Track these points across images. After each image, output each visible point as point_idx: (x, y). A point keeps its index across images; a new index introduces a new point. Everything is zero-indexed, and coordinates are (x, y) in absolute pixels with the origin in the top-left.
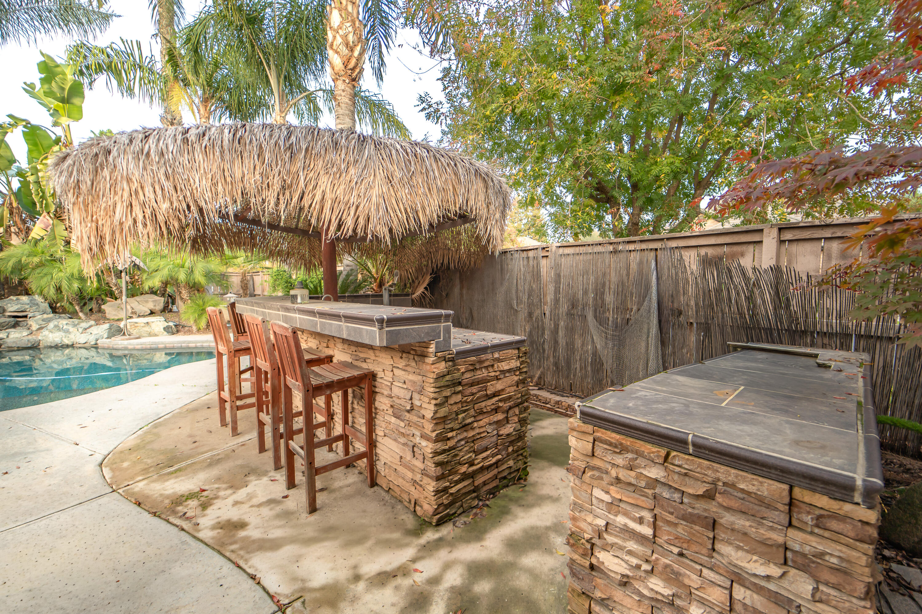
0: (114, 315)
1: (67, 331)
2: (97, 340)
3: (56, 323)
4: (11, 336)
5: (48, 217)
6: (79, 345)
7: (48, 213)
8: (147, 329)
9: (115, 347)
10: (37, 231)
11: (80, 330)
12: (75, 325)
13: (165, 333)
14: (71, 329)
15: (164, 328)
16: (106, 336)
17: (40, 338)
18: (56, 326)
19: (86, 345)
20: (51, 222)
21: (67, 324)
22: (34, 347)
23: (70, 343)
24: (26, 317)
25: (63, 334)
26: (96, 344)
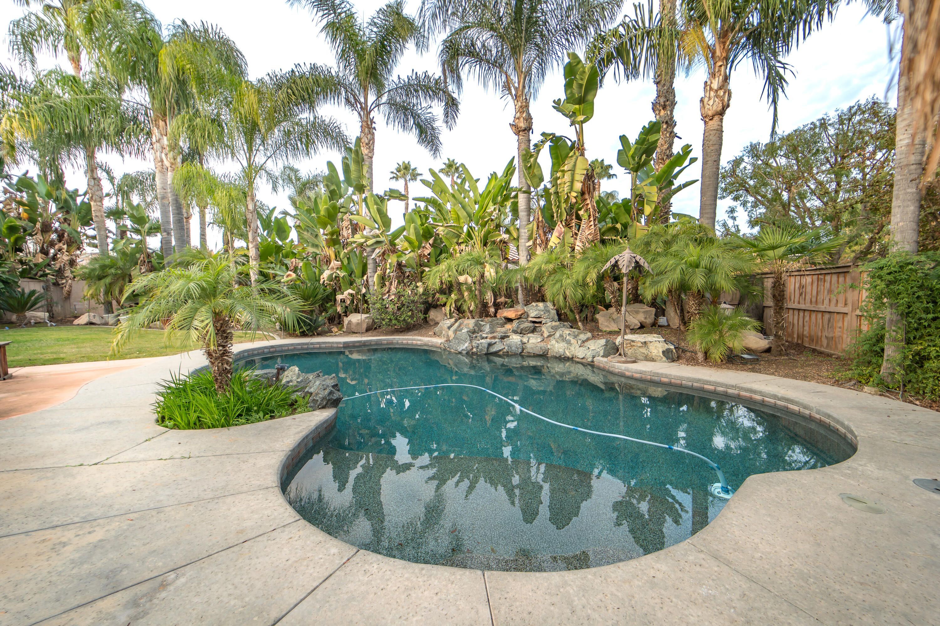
0: (607, 326)
1: (569, 343)
2: (594, 357)
3: (561, 332)
4: (530, 341)
5: (561, 226)
6: (577, 360)
7: (561, 222)
8: (643, 350)
9: (611, 369)
10: (554, 240)
11: (580, 342)
12: (575, 337)
13: (664, 359)
14: (573, 341)
15: (663, 352)
16: (602, 354)
17: (549, 347)
18: (561, 336)
19: (583, 361)
20: (563, 229)
21: (569, 334)
22: (544, 356)
23: (571, 357)
24: (540, 322)
25: (566, 345)
26: (593, 362)
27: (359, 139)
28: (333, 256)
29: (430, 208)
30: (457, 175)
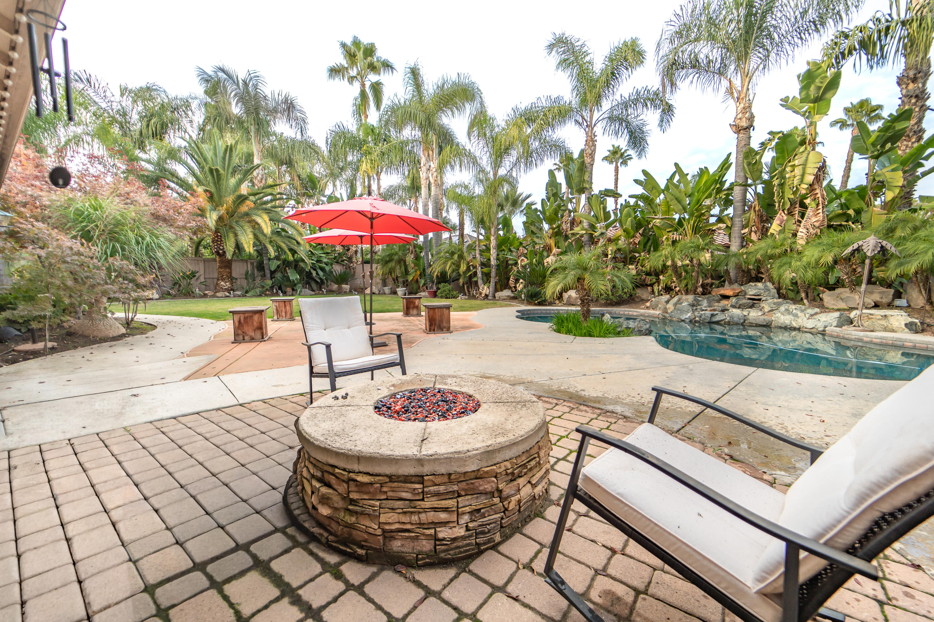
0: (833, 304)
1: (796, 316)
2: (825, 327)
3: (787, 307)
4: (751, 315)
5: (783, 214)
6: (806, 330)
7: (783, 211)
8: (883, 322)
9: (847, 336)
10: (775, 227)
11: (807, 316)
12: (802, 311)
13: (907, 330)
14: (800, 314)
15: (906, 325)
16: (835, 324)
17: (773, 319)
18: (787, 310)
19: (812, 330)
20: (785, 218)
21: (796, 309)
22: (767, 326)
23: (798, 327)
24: (760, 300)
25: (793, 318)
26: (824, 331)
27: (582, 151)
28: (553, 245)
29: (639, 202)
30: (621, 161)
